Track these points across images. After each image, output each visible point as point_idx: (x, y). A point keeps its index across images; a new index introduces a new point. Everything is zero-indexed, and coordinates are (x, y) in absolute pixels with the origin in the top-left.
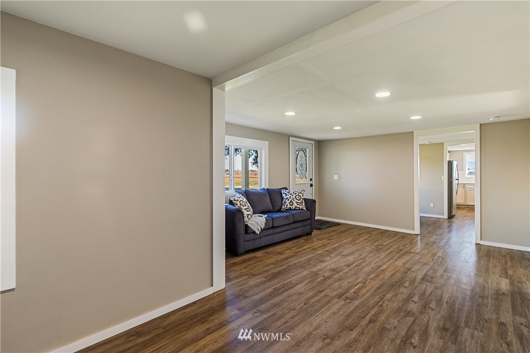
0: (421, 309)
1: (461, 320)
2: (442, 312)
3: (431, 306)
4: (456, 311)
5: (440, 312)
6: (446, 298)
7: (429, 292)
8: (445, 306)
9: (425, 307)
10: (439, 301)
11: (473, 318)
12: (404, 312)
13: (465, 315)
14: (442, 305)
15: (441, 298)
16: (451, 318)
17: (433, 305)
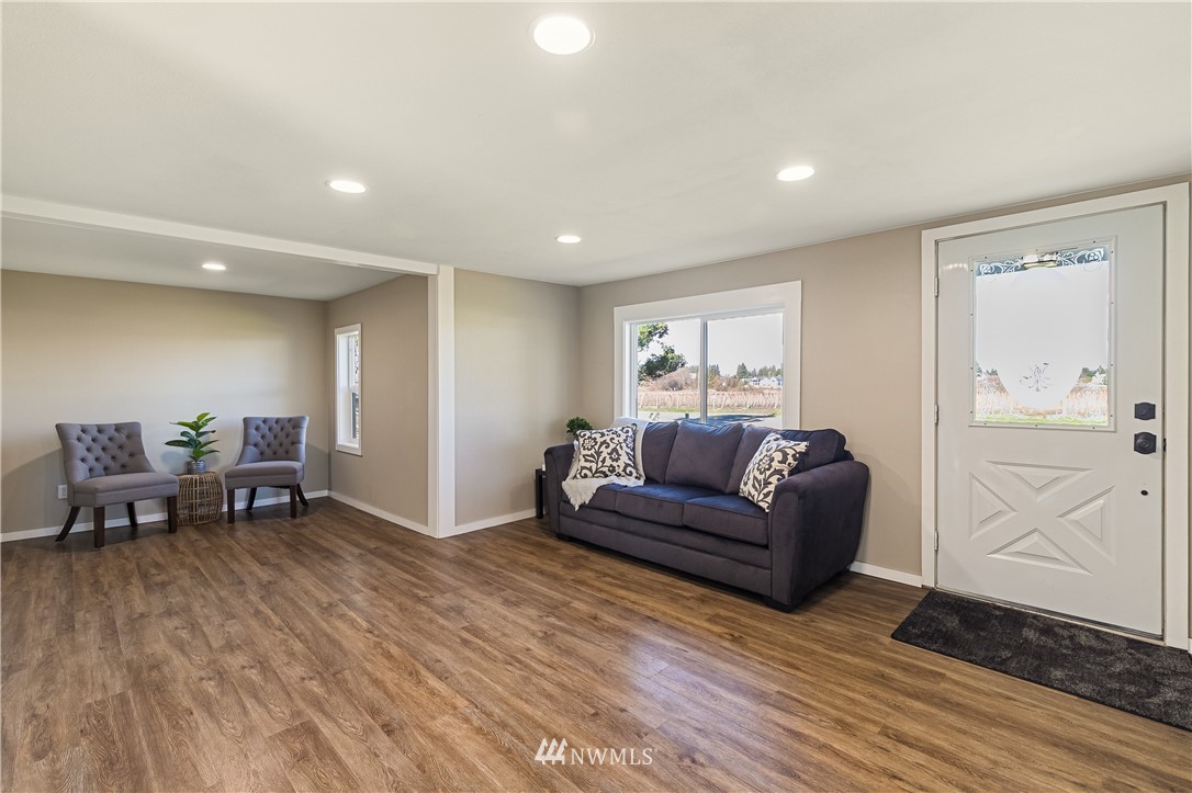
0: (222, 666)
1: (138, 699)
2: (180, 686)
3: (212, 683)
4: (157, 709)
5: (186, 684)
6: (200, 721)
7: (249, 706)
8: (187, 702)
9: (219, 673)
10: (207, 704)
11: (115, 720)
12: (238, 645)
13: (135, 714)
14: (194, 699)
15: (211, 715)
16: (158, 689)
17: (211, 687)
